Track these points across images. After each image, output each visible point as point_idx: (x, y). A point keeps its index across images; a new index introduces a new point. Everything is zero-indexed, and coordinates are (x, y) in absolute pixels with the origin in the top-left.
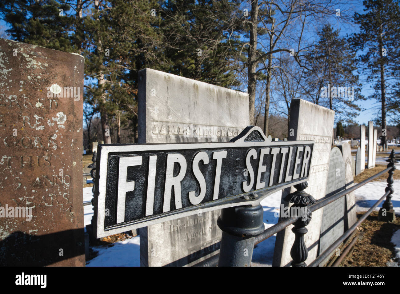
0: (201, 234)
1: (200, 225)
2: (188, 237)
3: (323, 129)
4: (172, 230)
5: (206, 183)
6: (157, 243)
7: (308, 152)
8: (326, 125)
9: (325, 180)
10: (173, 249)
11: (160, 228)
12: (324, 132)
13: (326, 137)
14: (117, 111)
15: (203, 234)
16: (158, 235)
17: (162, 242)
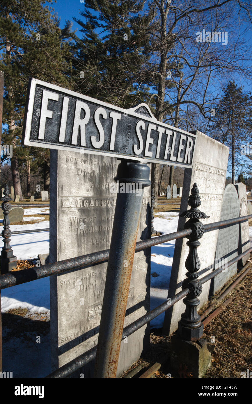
0: (105, 240)
1: (104, 233)
2: (93, 241)
3: (218, 162)
4: (79, 233)
5: (105, 134)
6: (65, 242)
7: (190, 142)
8: (221, 159)
9: (220, 209)
10: (79, 250)
11: (68, 229)
12: (219, 164)
13: (221, 169)
14: (27, 156)
15: (106, 241)
16: (66, 235)
17: (69, 242)
